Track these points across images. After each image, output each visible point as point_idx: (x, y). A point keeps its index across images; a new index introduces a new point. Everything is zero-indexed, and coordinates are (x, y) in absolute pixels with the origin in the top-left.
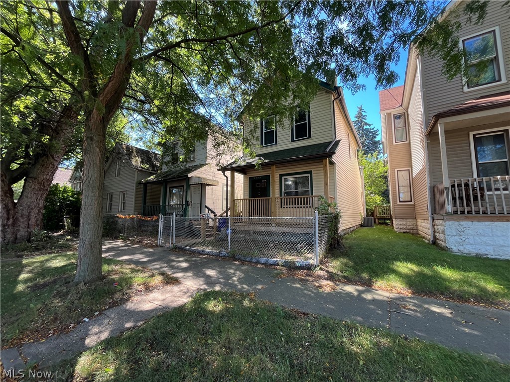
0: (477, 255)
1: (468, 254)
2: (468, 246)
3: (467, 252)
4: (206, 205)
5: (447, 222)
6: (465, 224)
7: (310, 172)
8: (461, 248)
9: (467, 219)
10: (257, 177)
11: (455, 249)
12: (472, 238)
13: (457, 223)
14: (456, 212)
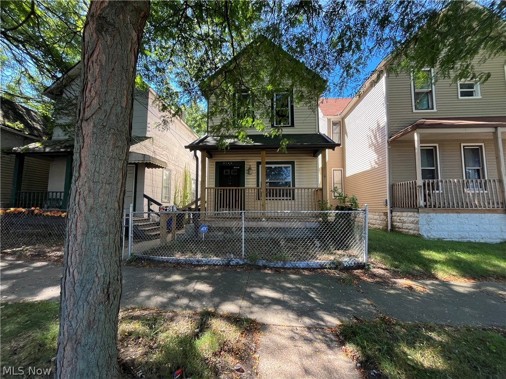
0: (439, 239)
1: (434, 239)
2: (434, 232)
3: (433, 237)
4: (145, 193)
5: (421, 214)
6: (432, 215)
7: (293, 163)
8: (429, 235)
9: (434, 211)
10: (227, 162)
11: (425, 235)
12: (436, 226)
13: (427, 215)
14: (426, 206)
